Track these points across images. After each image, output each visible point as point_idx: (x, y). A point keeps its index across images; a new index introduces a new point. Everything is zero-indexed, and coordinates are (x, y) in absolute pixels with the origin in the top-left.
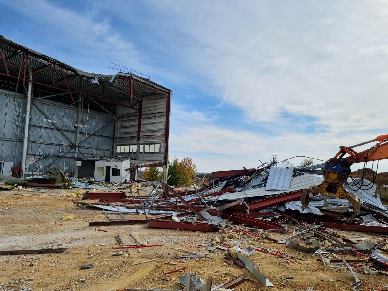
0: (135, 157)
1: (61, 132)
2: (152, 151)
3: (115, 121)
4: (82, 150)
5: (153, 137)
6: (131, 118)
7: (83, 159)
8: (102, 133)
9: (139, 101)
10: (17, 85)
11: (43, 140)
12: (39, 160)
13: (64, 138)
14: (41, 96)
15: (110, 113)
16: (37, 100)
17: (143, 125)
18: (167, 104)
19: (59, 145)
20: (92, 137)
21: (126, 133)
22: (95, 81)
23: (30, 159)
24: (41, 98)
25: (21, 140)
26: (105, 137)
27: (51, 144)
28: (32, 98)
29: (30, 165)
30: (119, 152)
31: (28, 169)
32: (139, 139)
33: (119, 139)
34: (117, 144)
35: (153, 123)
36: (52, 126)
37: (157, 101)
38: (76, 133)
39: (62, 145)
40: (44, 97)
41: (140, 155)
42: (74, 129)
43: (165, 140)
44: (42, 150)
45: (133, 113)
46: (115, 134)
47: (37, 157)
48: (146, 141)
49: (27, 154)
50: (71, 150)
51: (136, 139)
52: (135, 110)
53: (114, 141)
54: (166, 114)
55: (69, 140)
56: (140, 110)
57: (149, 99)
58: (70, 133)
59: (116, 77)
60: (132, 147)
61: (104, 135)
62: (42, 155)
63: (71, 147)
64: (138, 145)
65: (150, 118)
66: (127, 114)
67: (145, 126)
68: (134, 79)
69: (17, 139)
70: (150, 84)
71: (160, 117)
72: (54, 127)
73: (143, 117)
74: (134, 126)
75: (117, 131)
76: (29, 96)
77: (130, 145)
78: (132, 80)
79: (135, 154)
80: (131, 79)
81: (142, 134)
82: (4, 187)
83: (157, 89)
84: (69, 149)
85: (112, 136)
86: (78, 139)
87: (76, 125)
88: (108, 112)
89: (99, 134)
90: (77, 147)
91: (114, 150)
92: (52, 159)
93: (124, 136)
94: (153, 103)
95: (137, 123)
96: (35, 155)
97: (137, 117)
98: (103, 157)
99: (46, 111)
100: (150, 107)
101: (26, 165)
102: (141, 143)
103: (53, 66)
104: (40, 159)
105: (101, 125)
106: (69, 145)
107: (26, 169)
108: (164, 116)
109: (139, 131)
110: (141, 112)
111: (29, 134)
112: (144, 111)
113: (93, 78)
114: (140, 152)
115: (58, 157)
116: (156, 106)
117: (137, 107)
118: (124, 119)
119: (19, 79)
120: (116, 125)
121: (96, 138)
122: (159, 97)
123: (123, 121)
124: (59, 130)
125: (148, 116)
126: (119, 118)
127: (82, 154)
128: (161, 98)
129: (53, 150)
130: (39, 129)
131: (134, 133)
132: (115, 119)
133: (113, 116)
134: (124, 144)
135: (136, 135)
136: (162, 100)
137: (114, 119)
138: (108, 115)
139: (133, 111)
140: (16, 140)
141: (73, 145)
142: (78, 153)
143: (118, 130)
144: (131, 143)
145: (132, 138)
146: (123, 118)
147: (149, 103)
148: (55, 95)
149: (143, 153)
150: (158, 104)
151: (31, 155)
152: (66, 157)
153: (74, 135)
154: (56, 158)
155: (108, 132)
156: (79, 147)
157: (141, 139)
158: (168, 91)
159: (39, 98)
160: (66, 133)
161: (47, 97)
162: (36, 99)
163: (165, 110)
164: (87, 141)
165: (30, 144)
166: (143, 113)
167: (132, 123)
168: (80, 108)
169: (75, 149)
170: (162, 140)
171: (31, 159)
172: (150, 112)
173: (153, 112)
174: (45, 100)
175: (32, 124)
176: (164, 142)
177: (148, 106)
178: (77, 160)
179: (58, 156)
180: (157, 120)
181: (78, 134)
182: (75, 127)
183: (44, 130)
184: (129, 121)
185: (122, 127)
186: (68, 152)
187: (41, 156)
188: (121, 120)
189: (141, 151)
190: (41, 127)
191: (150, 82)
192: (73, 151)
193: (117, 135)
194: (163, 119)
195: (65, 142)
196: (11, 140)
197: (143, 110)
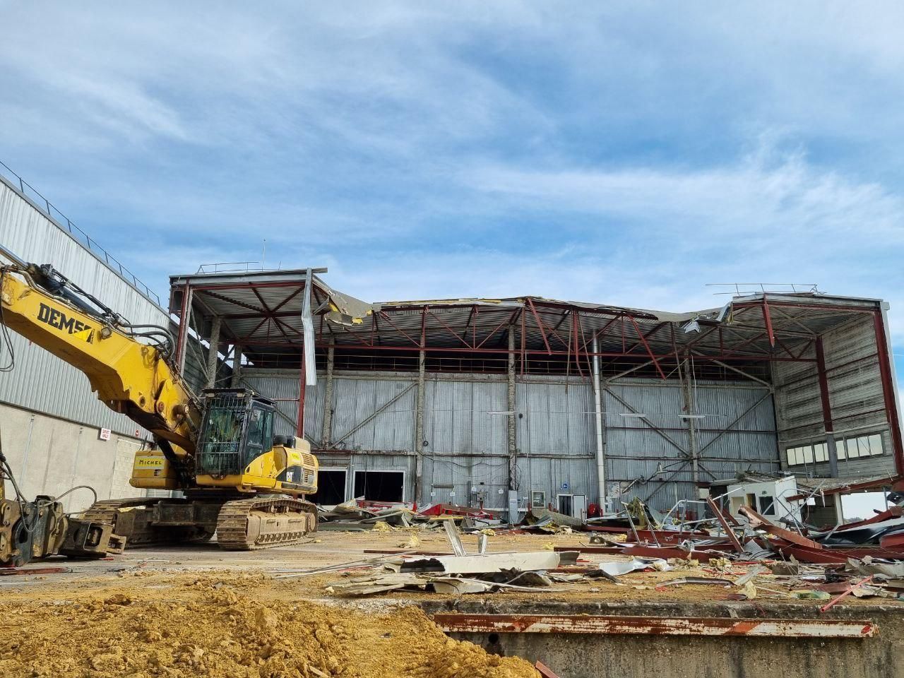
0: (829, 473)
1: (659, 433)
2: (864, 453)
3: (772, 394)
4: (708, 465)
5: (862, 418)
6: (805, 382)
7: (711, 485)
8: (747, 424)
9: (811, 341)
10: (568, 362)
11: (630, 453)
12: (627, 491)
13: (666, 444)
14: (617, 373)
15: (758, 380)
16: (610, 381)
17: (834, 393)
18: (876, 335)
19: (659, 459)
20: (725, 435)
21: (800, 418)
22: (693, 326)
23: (612, 489)
24: (617, 377)
25: (593, 456)
26: (756, 432)
27: (645, 459)
28: (601, 381)
29: (613, 500)
30: (794, 464)
31: (610, 506)
32: (829, 428)
33: (789, 434)
34: (786, 445)
35: (856, 386)
36: (642, 425)
37: (853, 332)
38: (688, 431)
39: (665, 459)
40: (621, 375)
41: (840, 466)
42: (684, 425)
43: (889, 421)
44: (632, 470)
45: (806, 372)
46: (778, 422)
47: (624, 484)
48: (846, 429)
49: (606, 481)
50: (684, 466)
51: (823, 430)
52: (808, 363)
53: (777, 439)
54: (880, 359)
55: (677, 447)
56: (820, 360)
57: (834, 332)
58: (679, 434)
59: (728, 309)
60: (818, 447)
61: (752, 428)
62: (633, 481)
63: (683, 461)
64: (831, 442)
65: (845, 375)
66: (794, 376)
67: (838, 395)
68: (770, 302)
69: (588, 455)
70: (815, 300)
71: (867, 368)
72: (646, 426)
73: (829, 375)
74: (814, 399)
75: (781, 416)
76: (597, 378)
77: (813, 444)
78: (766, 306)
79: (827, 465)
80: (763, 303)
81: (834, 416)
82: (547, 530)
83: (837, 307)
84: (681, 464)
85: (771, 428)
86: (693, 443)
87: (686, 417)
88: (752, 377)
89: (741, 427)
90: (695, 459)
91: (782, 458)
92: (651, 488)
93: (796, 425)
94: (844, 340)
95: (818, 391)
96: (621, 481)
97: (817, 378)
98: (744, 476)
99: (628, 399)
100: (842, 349)
101: (606, 501)
102: (836, 436)
103: (620, 318)
104: (629, 489)
105: (741, 408)
106: (679, 457)
107: (607, 506)
108: (875, 363)
109: (827, 410)
110: (824, 364)
111: (604, 444)
112: (831, 362)
113: (689, 321)
114: (839, 458)
115: (661, 483)
116: (853, 345)
117: (814, 356)
118: (793, 386)
119: (569, 354)
120: (777, 402)
121: (733, 437)
122: (856, 323)
123: (789, 392)
124: (656, 429)
125: (839, 371)
126: (780, 387)
127: (708, 472)
128: (862, 324)
129: (648, 469)
130: (621, 433)
131: (816, 415)
132: (772, 390)
133: (766, 385)
134: (799, 443)
135: (822, 419)
136: (866, 327)
137: (769, 390)
138: (752, 386)
139: (805, 366)
140: (587, 457)
141: (687, 456)
142: (699, 472)
143: (784, 414)
144: (815, 440)
145: (816, 428)
146: (789, 384)
147: (838, 342)
148: (639, 367)
149: (843, 460)
150: (857, 339)
151: (613, 481)
152: (676, 482)
153: (685, 437)
154: (658, 484)
155: (761, 421)
156: (698, 459)
157: (834, 428)
158: (873, 305)
159: (614, 378)
160: (669, 434)
161: (627, 372)
162: (610, 379)
163: (874, 350)
164: (716, 445)
165: (610, 461)
166: (828, 366)
167: (809, 394)
168: (689, 380)
169: (692, 464)
170: (882, 422)
171: (614, 489)
172: (842, 362)
173: (850, 359)
174: (625, 379)
175: (608, 425)
176: (887, 427)
177: (836, 347)
178: (700, 487)
179: (661, 480)
180: (862, 377)
181: (693, 433)
182: (685, 420)
183: (629, 434)
184: (802, 388)
185: (791, 407)
186: (680, 471)
187: (631, 481)
188: (784, 389)
189: (841, 456)
190: (624, 429)
191: (814, 297)
192: (688, 468)
193: (784, 425)
194: (876, 373)
195: (671, 452)
196: (580, 457)
197: (826, 359)
